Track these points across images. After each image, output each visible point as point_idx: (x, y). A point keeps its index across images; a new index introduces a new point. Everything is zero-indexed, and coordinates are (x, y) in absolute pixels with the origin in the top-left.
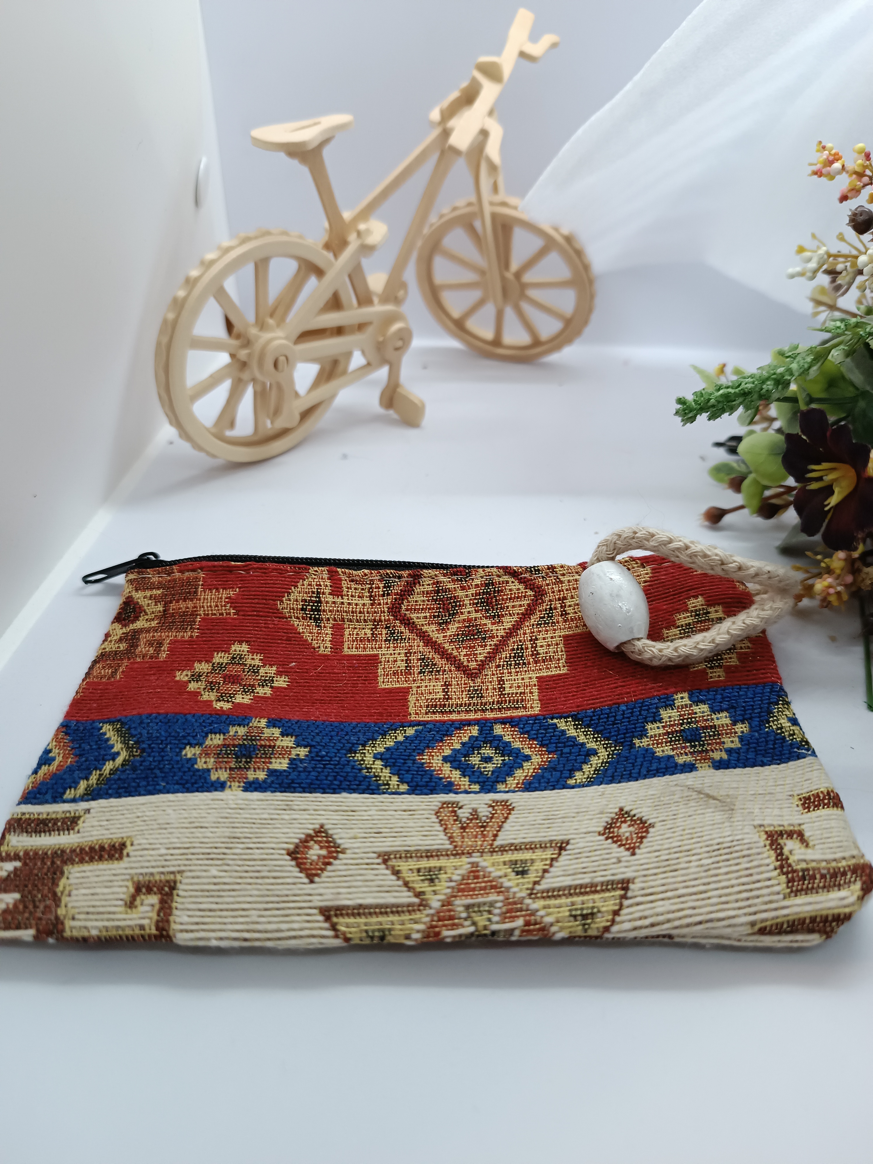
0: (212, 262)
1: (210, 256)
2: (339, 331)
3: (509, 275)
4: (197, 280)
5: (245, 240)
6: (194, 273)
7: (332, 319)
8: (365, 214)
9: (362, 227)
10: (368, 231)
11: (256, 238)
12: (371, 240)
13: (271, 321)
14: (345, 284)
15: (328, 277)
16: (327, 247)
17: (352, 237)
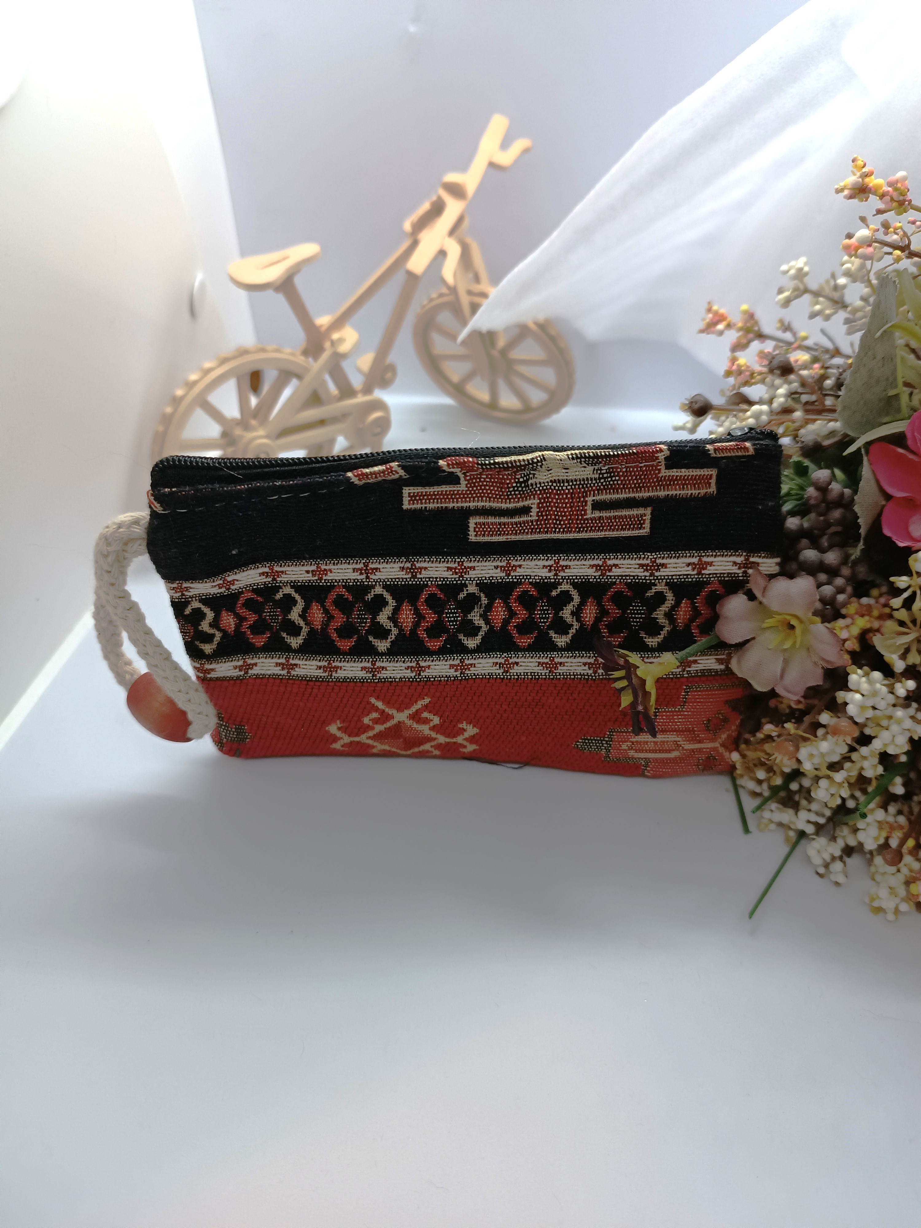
0: (195, 383)
1: (193, 377)
2: (322, 422)
3: (495, 353)
4: (182, 398)
5: (224, 361)
6: (179, 392)
7: (312, 414)
8: (338, 323)
9: (335, 336)
10: (341, 340)
11: (234, 358)
12: (343, 348)
13: (253, 422)
14: (324, 383)
15: (308, 378)
16: (306, 353)
17: (327, 345)
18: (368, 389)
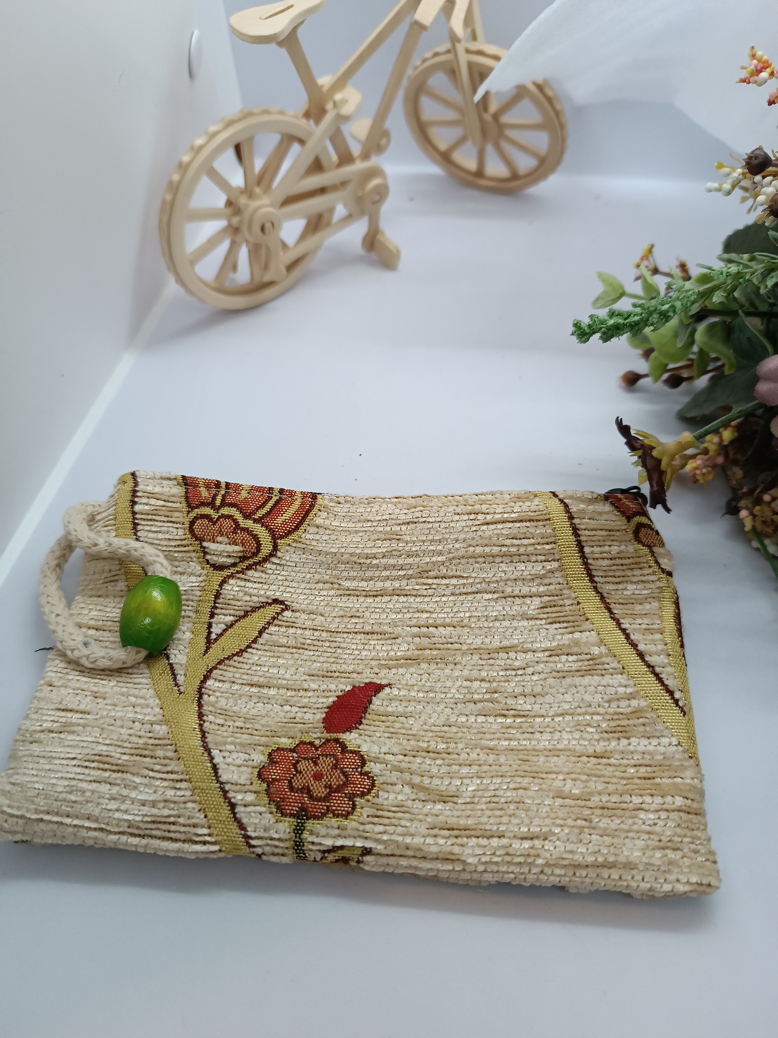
0: (201, 148)
1: (199, 141)
2: (322, 190)
3: (488, 117)
4: (188, 165)
5: (229, 125)
6: (186, 158)
7: (315, 181)
8: (340, 83)
9: (338, 97)
10: (344, 101)
11: (239, 120)
12: (346, 110)
13: (258, 190)
14: (325, 149)
15: (310, 144)
16: (307, 115)
17: (329, 106)
18: (365, 156)
